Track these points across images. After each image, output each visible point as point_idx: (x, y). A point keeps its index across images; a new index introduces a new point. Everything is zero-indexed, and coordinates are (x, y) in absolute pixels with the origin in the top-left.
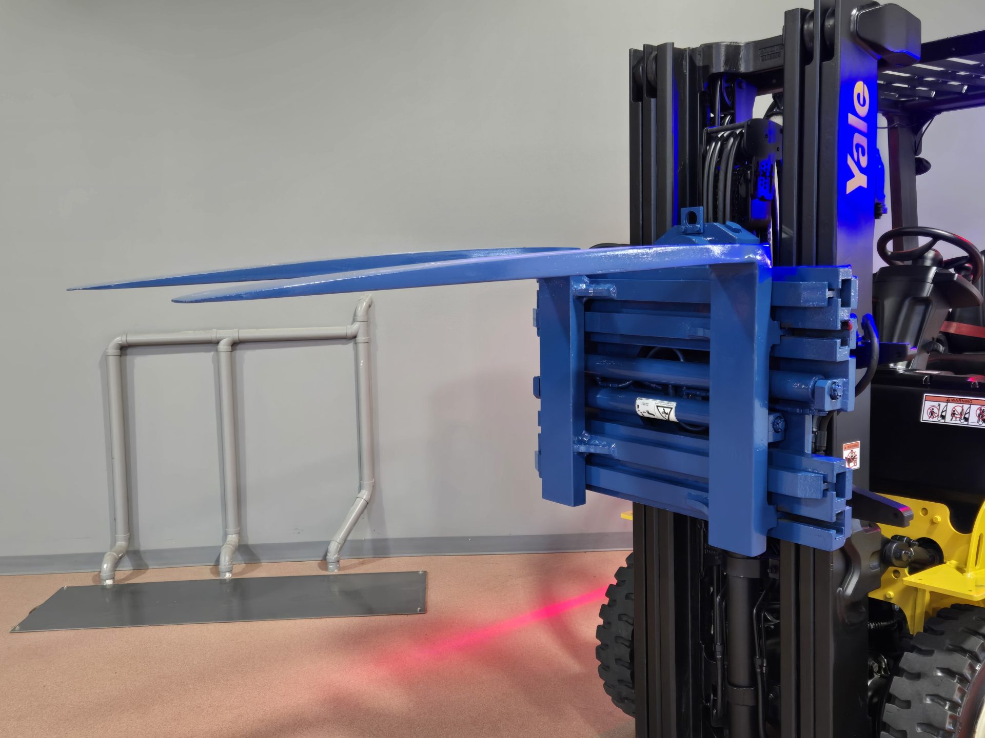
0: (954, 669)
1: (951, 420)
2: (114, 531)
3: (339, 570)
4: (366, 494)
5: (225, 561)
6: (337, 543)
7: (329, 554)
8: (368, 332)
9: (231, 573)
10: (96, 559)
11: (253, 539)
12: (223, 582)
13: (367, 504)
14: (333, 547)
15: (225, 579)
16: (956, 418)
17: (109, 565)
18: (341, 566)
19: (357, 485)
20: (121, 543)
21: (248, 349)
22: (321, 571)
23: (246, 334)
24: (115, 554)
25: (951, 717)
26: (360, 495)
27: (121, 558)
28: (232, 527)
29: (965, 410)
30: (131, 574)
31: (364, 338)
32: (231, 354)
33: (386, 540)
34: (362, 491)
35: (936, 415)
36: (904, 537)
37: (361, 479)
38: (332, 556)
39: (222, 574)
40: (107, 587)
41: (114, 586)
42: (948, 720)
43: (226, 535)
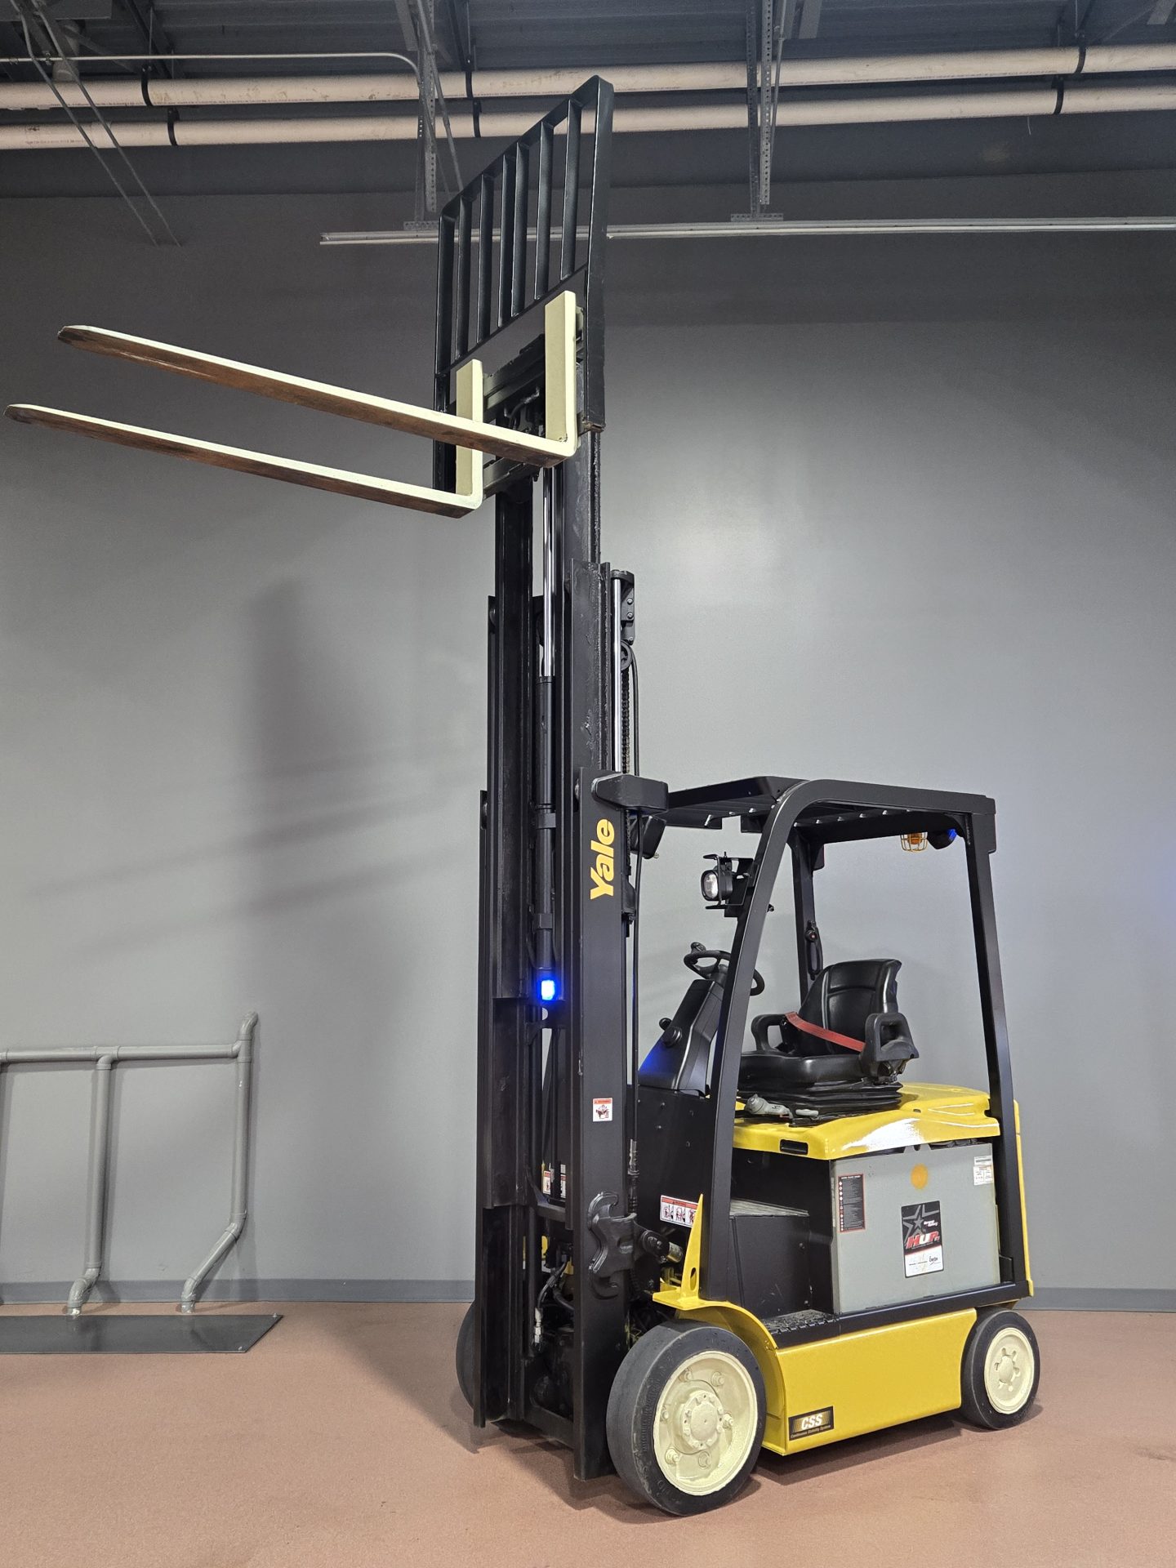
3: (193, 1310)
4: (236, 1228)
5: (74, 1297)
6: (192, 1282)
8: (250, 1051)
9: (80, 1309)
11: (115, 1274)
12: (70, 1318)
13: (236, 1239)
14: (189, 1285)
15: (72, 1317)
18: (196, 1307)
19: (228, 1217)
21: (129, 1067)
22: (173, 1311)
23: (125, 1052)
26: (228, 1229)
28: (92, 1261)
32: (110, 1073)
33: (252, 1282)
34: (231, 1225)
37: (231, 1211)
38: (186, 1295)
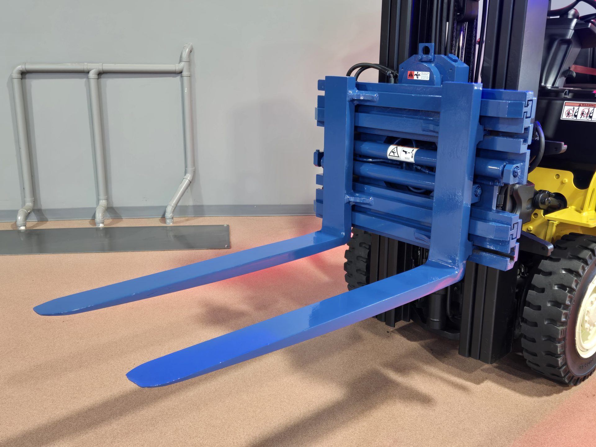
0: (573, 269)
1: (581, 118)
2: (24, 197)
3: (173, 223)
4: (190, 176)
5: (99, 216)
6: (171, 207)
7: (166, 213)
8: (189, 70)
9: (104, 224)
10: (13, 214)
11: (117, 203)
12: (98, 229)
13: (190, 182)
14: (169, 209)
15: (100, 228)
16: (584, 116)
17: (22, 217)
18: (174, 221)
19: (184, 171)
20: (29, 204)
21: (109, 78)
22: (161, 224)
23: (108, 67)
24: (25, 210)
25: (569, 297)
26: (185, 177)
27: (29, 213)
28: (102, 195)
29: (590, 110)
30: (36, 224)
31: (187, 73)
32: (98, 81)
33: (202, 206)
34: (187, 174)
35: (571, 115)
36: (546, 191)
37: (186, 167)
38: (169, 215)
39: (97, 224)
40: (22, 231)
41: (26, 230)
42: (568, 299)
43: (98, 200)
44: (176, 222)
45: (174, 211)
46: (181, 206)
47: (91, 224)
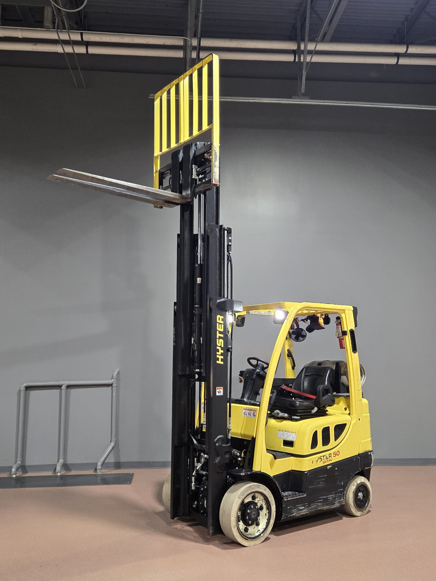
2: (16, 457)
4: (113, 443)
7: (97, 467)
9: (60, 473)
11: (69, 461)
12: (57, 476)
13: (113, 447)
17: (15, 470)
19: (110, 441)
20: (19, 462)
21: (72, 388)
23: (72, 383)
24: (17, 466)
26: (110, 445)
27: (19, 467)
28: (61, 457)
30: (22, 474)
31: (115, 385)
32: (66, 390)
33: (120, 462)
34: (111, 443)
37: (111, 438)
38: (99, 467)
39: (57, 473)
40: (13, 478)
41: (16, 477)
43: (59, 459)
44: (103, 472)
45: (102, 465)
46: (106, 463)
47: (52, 473)
